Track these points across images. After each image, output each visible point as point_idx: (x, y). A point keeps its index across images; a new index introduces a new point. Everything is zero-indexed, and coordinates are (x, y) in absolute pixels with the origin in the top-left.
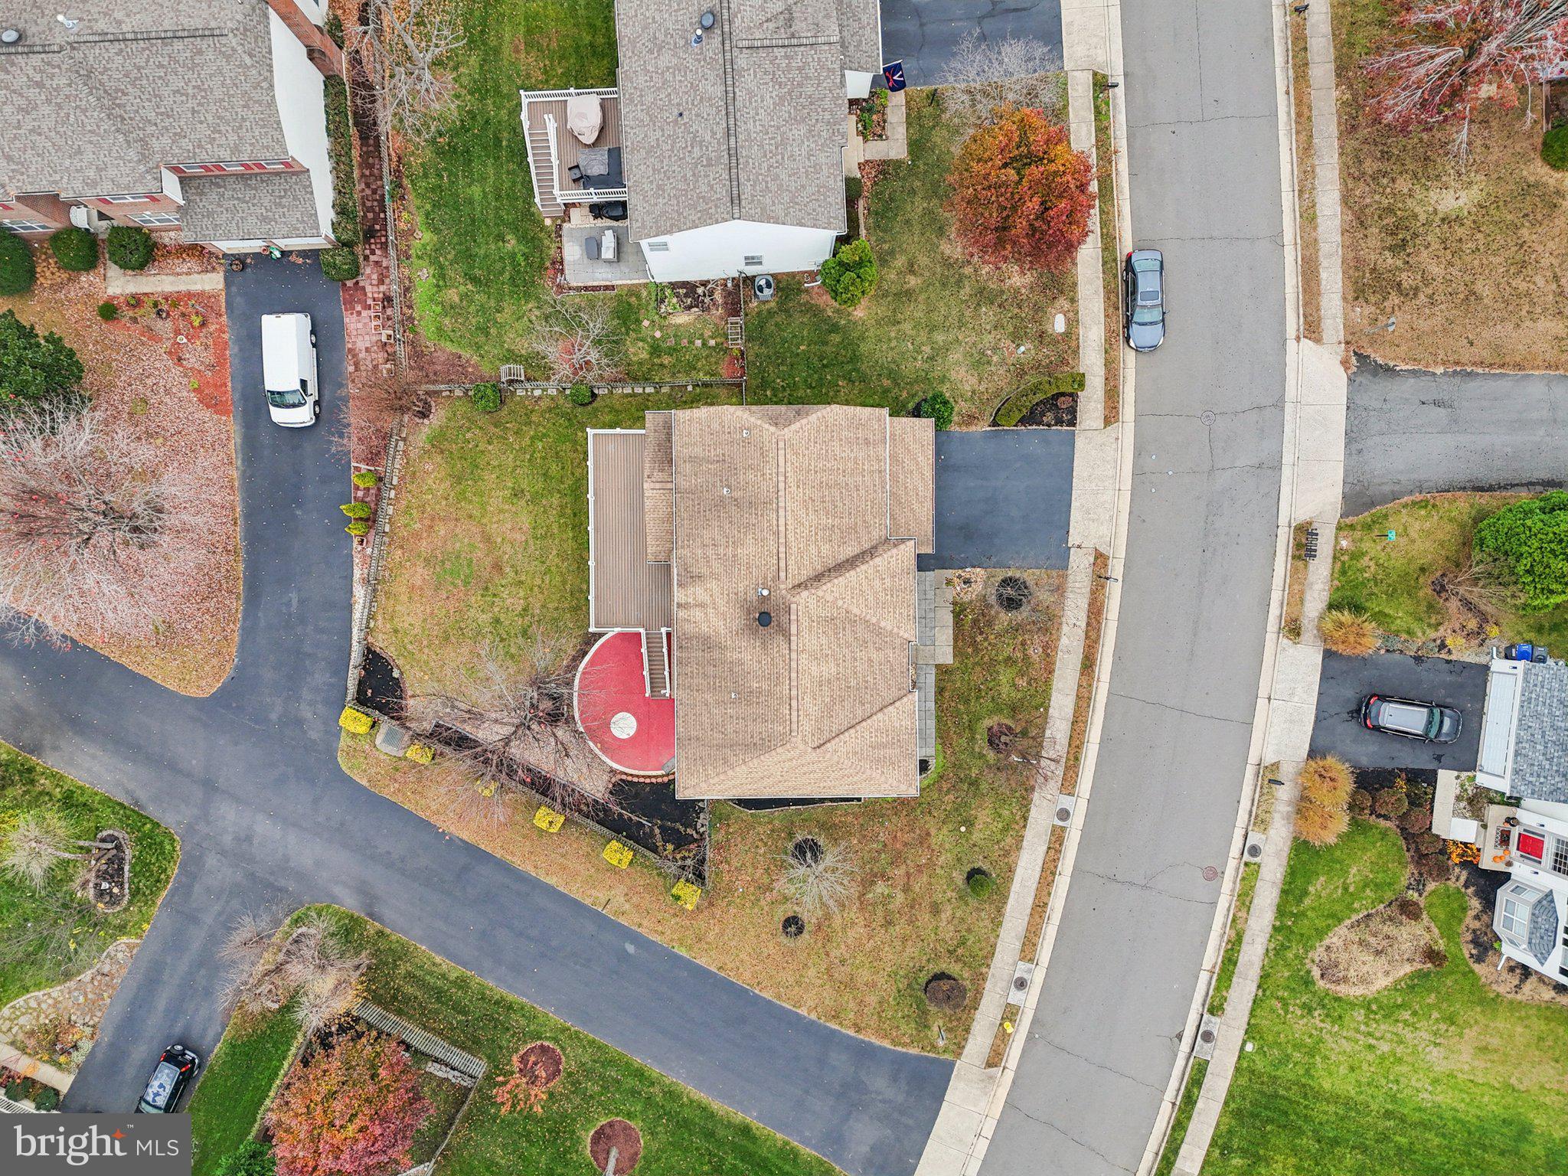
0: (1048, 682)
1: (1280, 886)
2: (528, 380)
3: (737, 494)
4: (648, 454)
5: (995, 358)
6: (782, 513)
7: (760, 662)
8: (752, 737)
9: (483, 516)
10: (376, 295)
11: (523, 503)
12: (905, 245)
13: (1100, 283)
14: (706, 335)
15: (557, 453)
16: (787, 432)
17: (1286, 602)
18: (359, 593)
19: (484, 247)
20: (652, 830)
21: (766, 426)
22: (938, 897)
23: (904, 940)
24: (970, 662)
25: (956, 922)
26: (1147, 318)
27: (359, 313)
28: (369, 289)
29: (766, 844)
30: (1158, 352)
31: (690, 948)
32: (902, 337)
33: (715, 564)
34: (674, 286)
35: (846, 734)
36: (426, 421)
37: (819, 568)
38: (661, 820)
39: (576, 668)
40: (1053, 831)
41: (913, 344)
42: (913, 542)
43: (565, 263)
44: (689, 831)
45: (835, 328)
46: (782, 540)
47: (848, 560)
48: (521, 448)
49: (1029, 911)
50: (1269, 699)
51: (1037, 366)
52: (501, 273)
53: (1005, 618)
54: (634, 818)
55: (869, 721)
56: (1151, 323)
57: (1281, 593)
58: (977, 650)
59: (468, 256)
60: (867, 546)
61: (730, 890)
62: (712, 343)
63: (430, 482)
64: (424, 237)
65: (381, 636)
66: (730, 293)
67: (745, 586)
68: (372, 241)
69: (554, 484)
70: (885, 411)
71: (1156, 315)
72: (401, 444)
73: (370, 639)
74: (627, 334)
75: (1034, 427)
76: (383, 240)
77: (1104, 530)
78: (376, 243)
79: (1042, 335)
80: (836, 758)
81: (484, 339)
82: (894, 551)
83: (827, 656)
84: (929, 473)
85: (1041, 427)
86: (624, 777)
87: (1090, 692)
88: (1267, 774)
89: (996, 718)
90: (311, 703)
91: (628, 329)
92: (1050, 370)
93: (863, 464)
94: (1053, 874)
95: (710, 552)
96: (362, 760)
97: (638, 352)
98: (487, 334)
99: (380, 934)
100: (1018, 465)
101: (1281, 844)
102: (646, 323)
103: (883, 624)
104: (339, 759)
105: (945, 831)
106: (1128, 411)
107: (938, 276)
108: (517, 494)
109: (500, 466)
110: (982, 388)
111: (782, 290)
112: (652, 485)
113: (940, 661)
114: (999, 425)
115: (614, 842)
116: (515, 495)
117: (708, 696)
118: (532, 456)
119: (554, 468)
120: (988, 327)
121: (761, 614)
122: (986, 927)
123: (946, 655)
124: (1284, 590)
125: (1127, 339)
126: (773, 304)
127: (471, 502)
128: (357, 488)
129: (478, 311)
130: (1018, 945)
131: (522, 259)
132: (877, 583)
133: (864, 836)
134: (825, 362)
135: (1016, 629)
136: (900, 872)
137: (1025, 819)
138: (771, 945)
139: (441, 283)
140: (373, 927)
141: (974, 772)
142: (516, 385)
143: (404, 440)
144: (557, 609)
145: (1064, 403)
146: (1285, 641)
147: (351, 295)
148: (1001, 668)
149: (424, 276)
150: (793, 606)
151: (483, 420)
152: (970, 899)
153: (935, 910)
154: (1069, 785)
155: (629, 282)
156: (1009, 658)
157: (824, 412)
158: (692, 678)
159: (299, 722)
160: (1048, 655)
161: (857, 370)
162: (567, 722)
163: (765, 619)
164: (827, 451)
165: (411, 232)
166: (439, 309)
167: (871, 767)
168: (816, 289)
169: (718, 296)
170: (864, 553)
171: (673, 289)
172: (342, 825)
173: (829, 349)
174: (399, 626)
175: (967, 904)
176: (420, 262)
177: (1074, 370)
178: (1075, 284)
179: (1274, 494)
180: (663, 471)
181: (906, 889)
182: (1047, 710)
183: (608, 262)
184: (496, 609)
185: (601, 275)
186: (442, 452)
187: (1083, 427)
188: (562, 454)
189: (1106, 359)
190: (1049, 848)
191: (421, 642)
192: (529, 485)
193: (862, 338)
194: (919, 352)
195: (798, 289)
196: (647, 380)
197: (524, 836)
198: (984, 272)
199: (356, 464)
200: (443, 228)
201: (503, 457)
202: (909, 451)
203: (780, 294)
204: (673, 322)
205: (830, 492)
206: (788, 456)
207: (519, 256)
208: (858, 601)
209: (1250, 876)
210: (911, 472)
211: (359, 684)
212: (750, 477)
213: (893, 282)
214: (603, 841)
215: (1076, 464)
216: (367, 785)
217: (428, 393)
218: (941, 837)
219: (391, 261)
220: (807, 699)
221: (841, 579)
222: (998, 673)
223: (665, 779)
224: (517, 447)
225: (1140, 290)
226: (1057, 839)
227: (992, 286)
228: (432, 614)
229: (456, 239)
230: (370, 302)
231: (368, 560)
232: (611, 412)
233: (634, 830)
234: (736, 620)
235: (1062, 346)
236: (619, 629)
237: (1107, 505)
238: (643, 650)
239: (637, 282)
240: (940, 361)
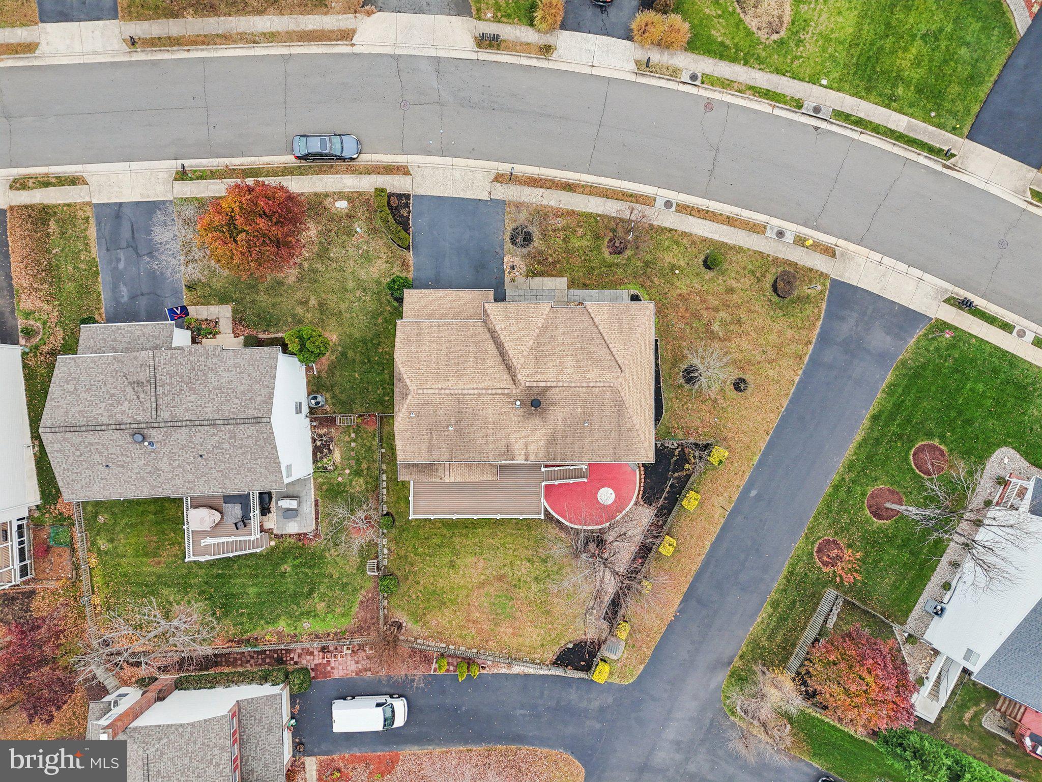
0: (580, 214)
2: (377, 557)
3: (453, 422)
4: (425, 479)
5: (365, 248)
6: (465, 392)
7: (564, 407)
8: (614, 412)
9: (467, 588)
10: (321, 657)
11: (458, 562)
12: (289, 307)
13: (315, 177)
14: (349, 439)
15: (426, 538)
16: (412, 387)
17: (528, 55)
18: (517, 669)
19: (289, 586)
20: (676, 478)
21: (408, 401)
22: (722, 289)
23: (750, 311)
24: (566, 266)
25: (738, 277)
26: (338, 146)
27: (332, 668)
28: (316, 662)
29: (686, 403)
30: (361, 139)
31: (754, 454)
32: (350, 309)
33: (499, 436)
34: (315, 461)
35: (612, 350)
36: (404, 624)
37: (502, 367)
38: (669, 472)
39: (568, 527)
40: (679, 211)
41: (354, 302)
42: (486, 304)
43: (300, 532)
44: (676, 453)
45: (344, 354)
46: (484, 391)
47: (497, 348)
48: (422, 562)
49: (732, 228)
50: (593, 66)
51: (370, 220)
52: (306, 574)
53: (537, 243)
54: (667, 489)
55: (604, 335)
56: (342, 143)
57: (522, 59)
58: (559, 262)
59: (295, 597)
60: (488, 335)
61: (715, 427)
62: (353, 435)
63: (444, 622)
64: (282, 625)
65: (546, 655)
66: (320, 423)
67: (514, 415)
68: (284, 659)
69: (446, 541)
70: (399, 322)
71: (336, 140)
72: (419, 641)
73: (548, 662)
74: (347, 491)
75: (410, 222)
76: (284, 652)
77: (479, 175)
78: (286, 657)
79: (349, 216)
80: (628, 357)
81: (350, 586)
82: (492, 317)
83: (560, 362)
84: (441, 293)
85: (410, 217)
86: (640, 496)
87: (587, 186)
88: (643, 68)
89: (604, 249)
90: (589, 701)
91: (344, 491)
92: (372, 211)
93: (434, 337)
94: (707, 212)
95: (491, 439)
96: (627, 669)
97: (359, 484)
98: (347, 584)
99: (742, 657)
100: (436, 233)
101: (689, 59)
102: (340, 479)
103: (540, 325)
104: (627, 684)
105: (678, 284)
106: (400, 159)
107: (309, 285)
108: (452, 565)
109: (434, 576)
110: (384, 257)
111: (318, 389)
112: (447, 476)
113: (565, 286)
114: (409, 245)
115: (683, 503)
117: (587, 441)
118: (427, 555)
119: (436, 540)
120: (344, 252)
121: (532, 406)
122: (742, 257)
123: (562, 282)
124: (520, 57)
125: (352, 159)
126: (328, 395)
127: (457, 596)
128: (448, 670)
129: (331, 590)
130: (755, 236)
131: (297, 561)
132: (513, 329)
133: (681, 337)
134: (366, 361)
135: (544, 236)
136: (705, 314)
137: (671, 230)
138: (752, 400)
139: (313, 614)
140: (737, 663)
141: (639, 264)
142: (381, 565)
143: (416, 639)
144: (529, 540)
145: (394, 202)
146: (554, 55)
147: (321, 673)
148: (571, 245)
149: (308, 625)
150: (527, 384)
151: (404, 587)
152: (724, 268)
153: (730, 291)
154: (648, 201)
155: (313, 490)
156: (564, 240)
157: (398, 363)
158: (574, 452)
159: (602, 710)
160: (562, 214)
161: (372, 339)
162: (603, 534)
163: (536, 404)
164: (425, 361)
165: (279, 634)
166: (330, 616)
167: (635, 334)
168: (318, 367)
169: (322, 431)
170: (493, 337)
171: (317, 461)
172: (669, 682)
173: (358, 358)
174: (539, 643)
175: (727, 270)
176: (298, 627)
177: (373, 195)
178: (315, 194)
179: (456, 62)
180: (437, 470)
181: (717, 310)
182: (599, 215)
183: (299, 504)
184: (529, 579)
185: (308, 508)
186: (424, 614)
187: (411, 189)
188: (426, 535)
189: (365, 174)
190: (690, 214)
191: (550, 629)
192: (447, 557)
193: (350, 336)
194: (360, 298)
195: (318, 378)
196: (377, 479)
197: (679, 562)
198: (307, 255)
199: (432, 671)
200: (276, 613)
201: (428, 574)
202: (426, 306)
203: (321, 391)
204: (339, 461)
205: (452, 359)
206: (428, 387)
207: (295, 563)
208: (524, 342)
209: (709, 80)
210: (439, 304)
211: (577, 670)
212: (441, 412)
213: (313, 315)
214: (682, 510)
215: (435, 195)
216: (643, 665)
217: (385, 623)
218: (682, 286)
219: (298, 647)
220: (589, 376)
221: (509, 353)
222: (574, 247)
223: (642, 469)
224: (422, 565)
225: (319, 151)
226: (684, 209)
227: (317, 249)
228: (531, 622)
229: (284, 604)
230: (325, 661)
231: (496, 664)
232: (399, 503)
233: (675, 490)
234: (536, 422)
235: (357, 204)
236: (542, 499)
237: (463, 174)
238: (556, 483)
239: (312, 485)
240: (366, 284)
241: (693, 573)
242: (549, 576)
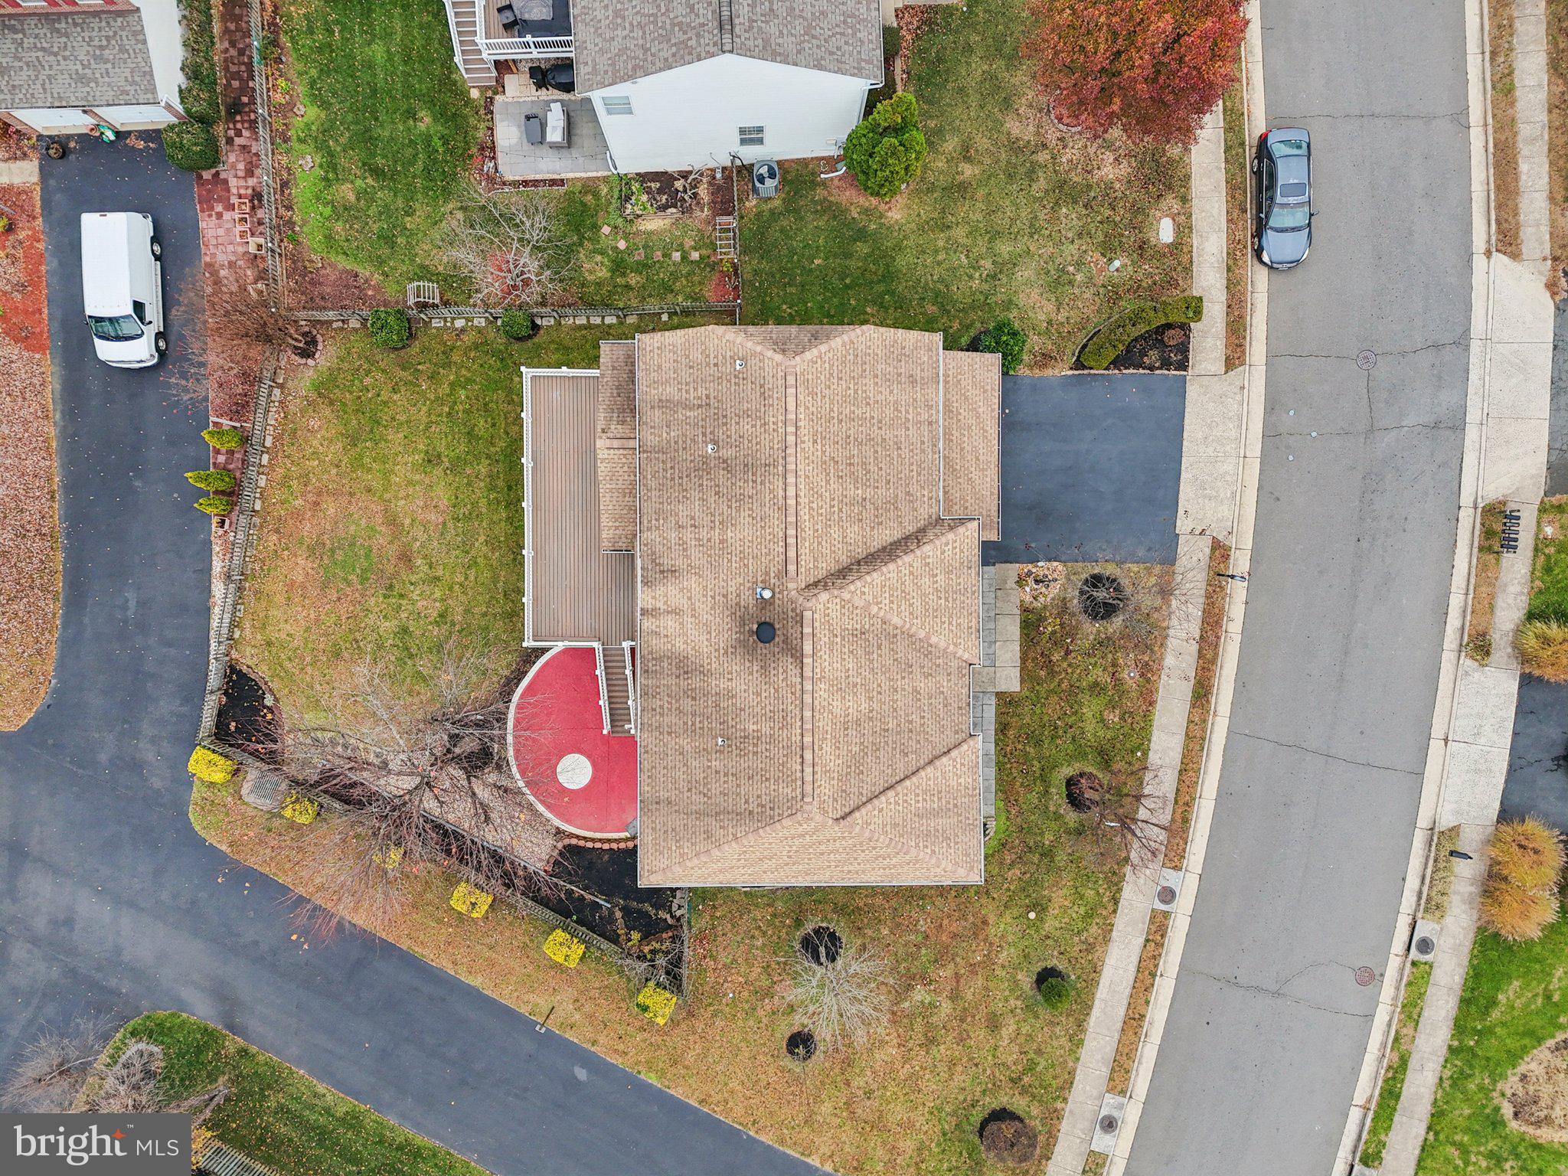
0: (1147, 717)
1: (1460, 993)
2: (446, 303)
3: (725, 453)
4: (605, 396)
5: (1079, 277)
6: (791, 479)
7: (759, 694)
8: (747, 802)
9: (385, 490)
10: (242, 192)
11: (438, 471)
12: (957, 122)
13: (1222, 176)
14: (687, 247)
15: (486, 405)
16: (801, 363)
17: (1469, 610)
18: (218, 589)
19: (389, 127)
20: (611, 913)
21: (770, 353)
22: (999, 1006)
23: (952, 1064)
24: (1042, 690)
25: (1021, 1039)
26: (1289, 222)
27: (220, 215)
28: (233, 182)
29: (764, 933)
30: (1300, 269)
31: (662, 1074)
32: (953, 246)
33: (694, 553)
34: (644, 178)
35: (883, 798)
36: (310, 362)
37: (845, 560)
38: (625, 900)
39: (511, 693)
40: (1153, 918)
41: (967, 256)
42: (976, 523)
43: (498, 149)
44: (663, 914)
45: (862, 235)
46: (791, 519)
47: (884, 549)
48: (437, 398)
49: (1119, 1025)
50: (1446, 740)
51: (1136, 288)
52: (412, 162)
53: (1091, 629)
54: (588, 897)
55: (914, 779)
56: (1294, 229)
57: (1462, 597)
58: (1052, 674)
59: (366, 139)
60: (911, 528)
61: (717, 994)
62: (695, 255)
63: (315, 443)
64: (308, 113)
65: (249, 651)
66: (719, 188)
67: (737, 585)
68: (238, 118)
69: (481, 446)
70: (938, 338)
71: (1300, 218)
72: (277, 392)
73: (234, 654)
74: (581, 244)
75: (1131, 371)
76: (253, 116)
77: (1225, 511)
78: (243, 121)
79: (1142, 246)
80: (867, 834)
81: (388, 251)
82: (951, 536)
83: (855, 685)
84: (993, 430)
85: (1141, 371)
86: (574, 841)
87: (1204, 730)
88: (1444, 842)
89: (1077, 765)
90: (154, 740)
91: (582, 237)
92: (1154, 292)
93: (907, 412)
94: (1153, 975)
95: (688, 535)
96: (221, 817)
97: (595, 269)
98: (393, 245)
99: (243, 1053)
100: (1110, 421)
101: (1461, 937)
102: (606, 230)
103: (934, 640)
104: (191, 816)
105: (1008, 918)
106: (1257, 350)
107: (1003, 164)
108: (432, 459)
109: (408, 422)
110: (1061, 318)
111: (791, 182)
112: (608, 443)
113: (1002, 688)
114: (1084, 367)
115: (559, 931)
116: (429, 461)
117: (684, 742)
118: (452, 408)
119: (482, 425)
120: (1070, 235)
121: (760, 625)
122: (1062, 1047)
123: (1010, 680)
124: (1467, 594)
125: (1258, 253)
126: (777, 203)
127: (370, 470)
128: (218, 452)
129: (381, 214)
130: (1105, 1071)
131: (440, 143)
132: (926, 581)
133: (898, 925)
134: (848, 281)
135: (1103, 643)
136: (947, 972)
137: (1116, 901)
138: (771, 1070)
139: (330, 175)
140: (232, 1044)
141: (1048, 838)
142: (430, 312)
143: (281, 386)
144: (485, 615)
145: (1172, 337)
146: (1469, 662)
147: (209, 191)
148: (1084, 698)
149: (307, 164)
150: (808, 614)
151: (387, 360)
152: (1041, 1011)
153: (994, 1024)
154: (1175, 858)
155: (584, 175)
156: (1096, 684)
157: (852, 334)
158: (662, 715)
159: (137, 766)
160: (1148, 681)
161: (892, 293)
162: (499, 767)
163: (765, 632)
164: (856, 391)
165: (290, 106)
166: (328, 211)
167: (917, 845)
168: (836, 182)
169: (703, 192)
170: (907, 538)
171: (642, 182)
172: (193, 903)
173: (853, 264)
174: (273, 637)
175: (1037, 1017)
176: (303, 146)
177: (1186, 294)
178: (1187, 177)
179: (1456, 462)
180: (623, 422)
181: (955, 996)
182: (1145, 754)
183: (554, 146)
184: (404, 615)
185: (547, 165)
186: (332, 403)
187: (1197, 372)
188: (492, 405)
189: (1228, 280)
190: (1147, 940)
191: (302, 658)
192: (448, 447)
193: (899, 248)
194: (977, 268)
195: (812, 182)
196: (607, 305)
197: (440, 921)
198: (1064, 160)
199: (216, 420)
200: (333, 101)
201: (413, 410)
202: (966, 398)
203: (787, 189)
204: (643, 228)
205: (860, 451)
206: (801, 397)
207: (436, 139)
208: (899, 607)
209: (1418, 979)
210: (970, 427)
211: (219, 715)
212: (746, 427)
213: (941, 172)
214: (546, 927)
215: (1186, 421)
216: (228, 851)
217: (314, 323)
218: (1003, 925)
219: (262, 147)
220: (827, 748)
221: (875, 575)
222: (1081, 704)
223: (630, 844)
224: (432, 397)
225: (1280, 183)
226: (1158, 929)
227: (1075, 179)
228: (317, 620)
229: (350, 117)
230: (234, 200)
231: (230, 548)
232: (557, 349)
233: (587, 911)
234: (725, 633)
235: (1169, 262)
236: (567, 643)
237: (1228, 478)
238: (598, 672)
239: (594, 174)
240: (1005, 280)
241: (418, 950)
242: (411, 656)
